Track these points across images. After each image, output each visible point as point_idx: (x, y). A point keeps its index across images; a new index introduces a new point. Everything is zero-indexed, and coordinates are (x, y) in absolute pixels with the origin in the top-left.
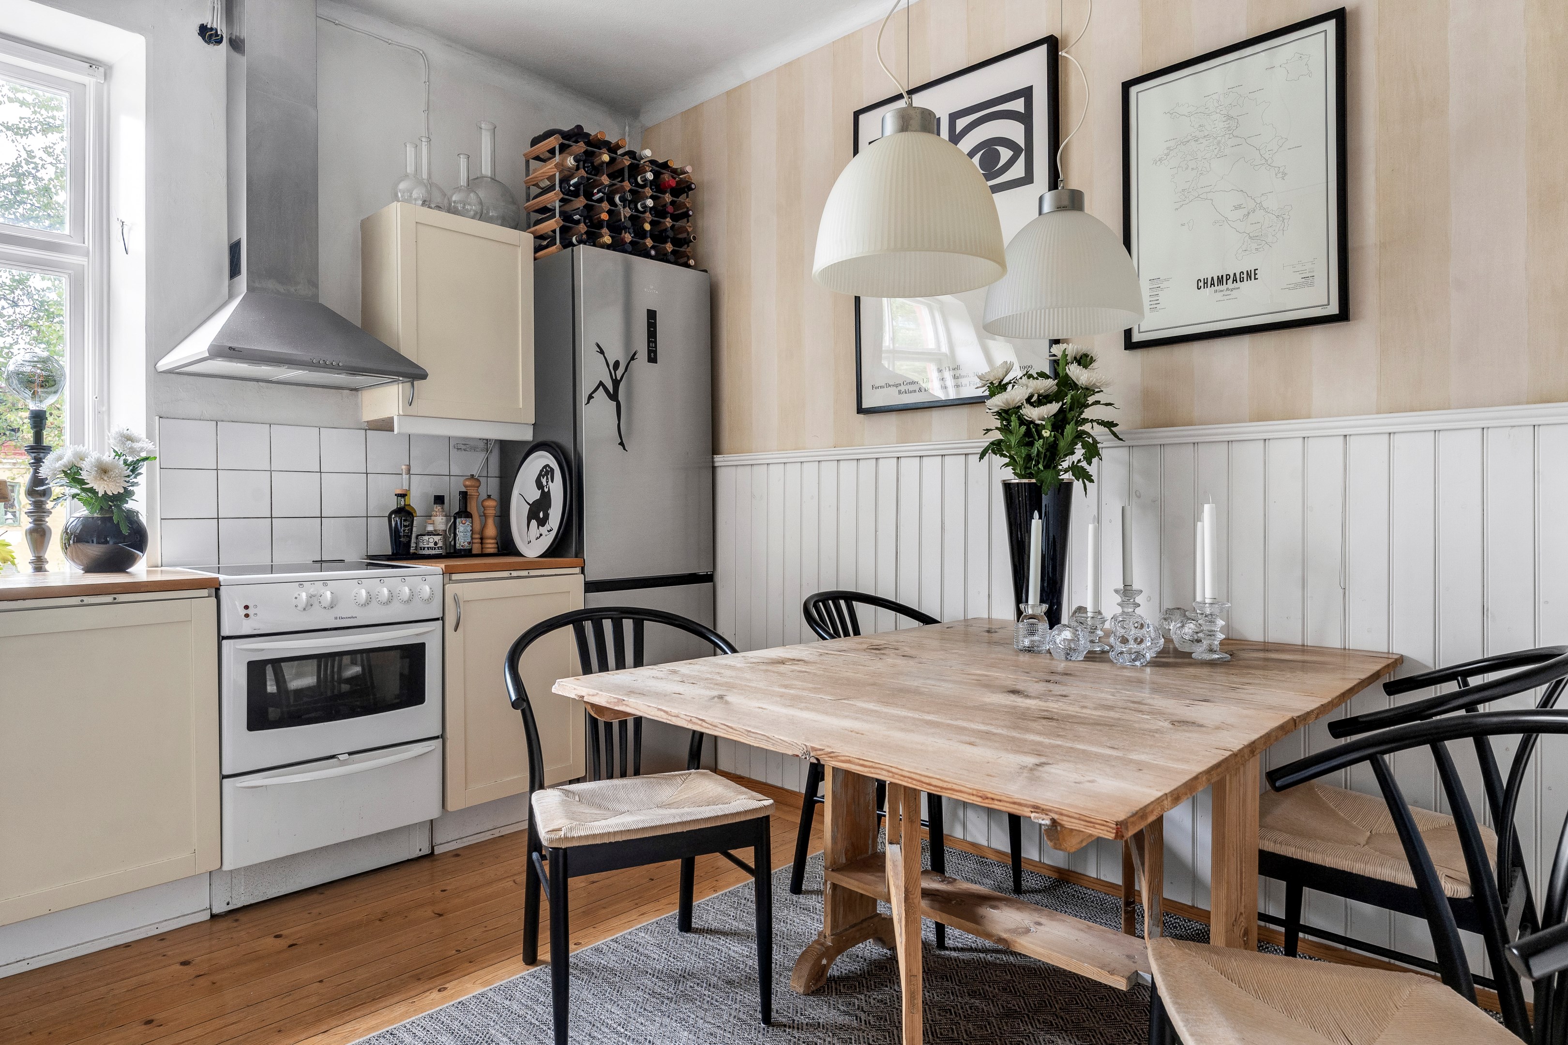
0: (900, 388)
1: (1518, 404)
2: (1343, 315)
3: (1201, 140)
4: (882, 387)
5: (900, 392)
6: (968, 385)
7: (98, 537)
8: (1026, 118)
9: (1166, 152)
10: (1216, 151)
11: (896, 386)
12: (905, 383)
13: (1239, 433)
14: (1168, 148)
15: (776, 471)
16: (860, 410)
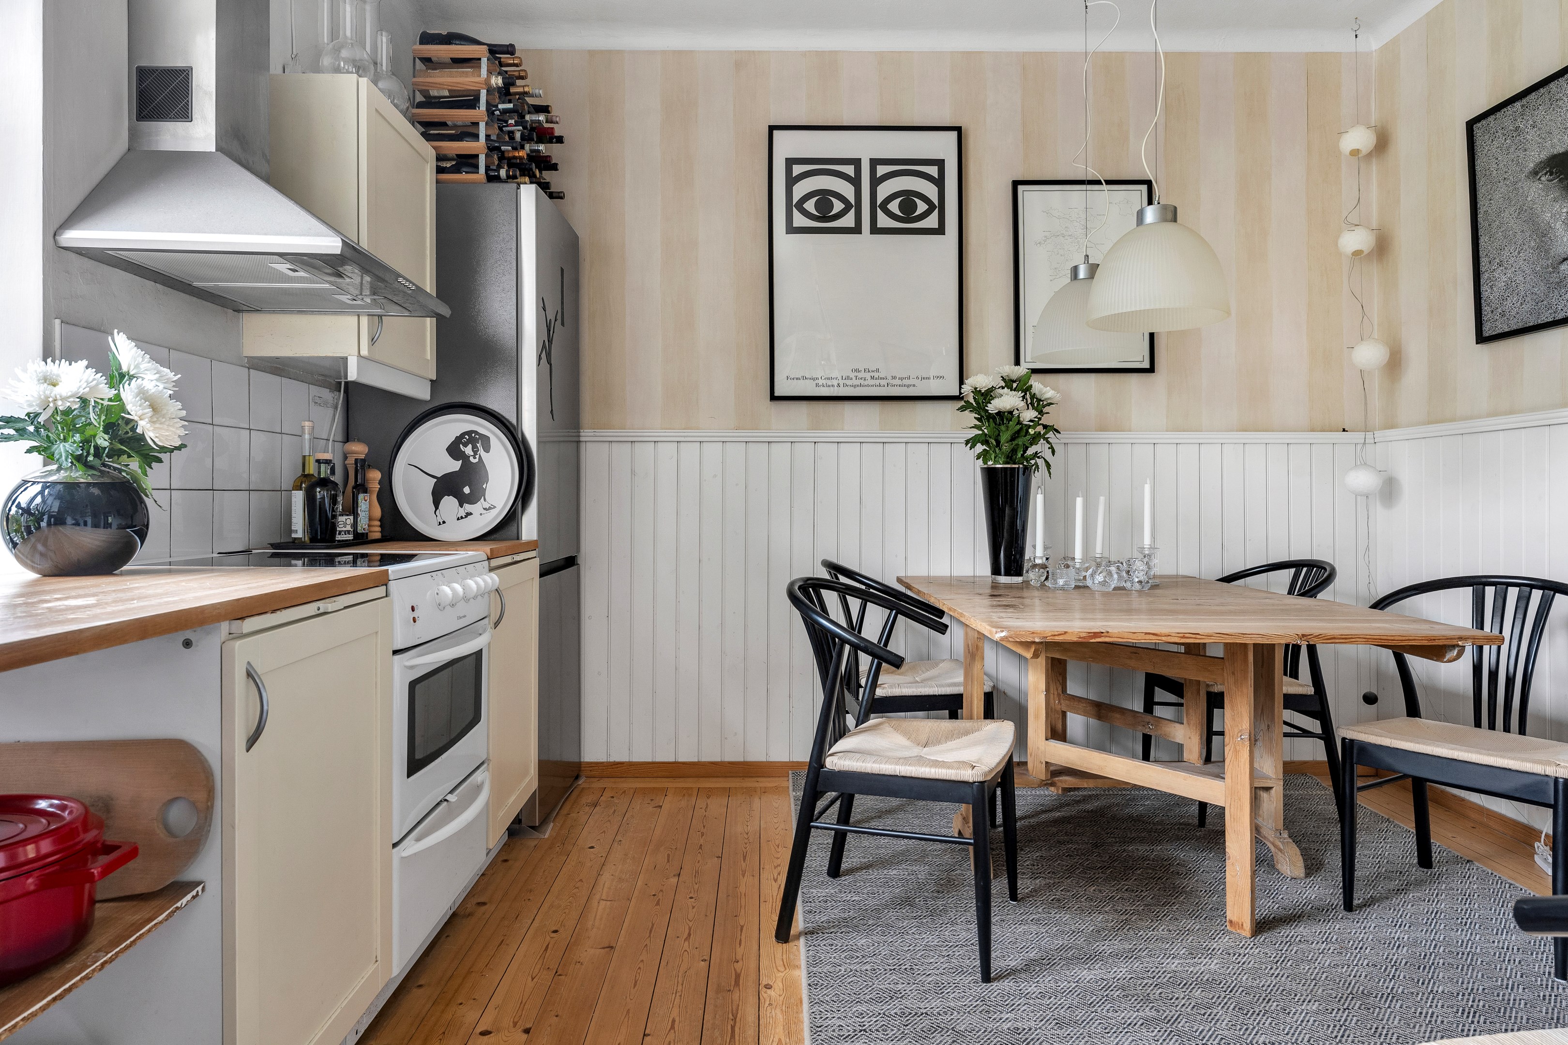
0: (817, 381)
1: (1233, 431)
2: (1151, 370)
3: (1066, 237)
4: (798, 379)
5: (817, 385)
6: (886, 385)
7: (95, 516)
8: (939, 182)
9: (1044, 238)
10: (1077, 247)
11: (814, 379)
12: (823, 378)
13: (1075, 438)
14: (1045, 237)
15: (667, 451)
16: (773, 398)
